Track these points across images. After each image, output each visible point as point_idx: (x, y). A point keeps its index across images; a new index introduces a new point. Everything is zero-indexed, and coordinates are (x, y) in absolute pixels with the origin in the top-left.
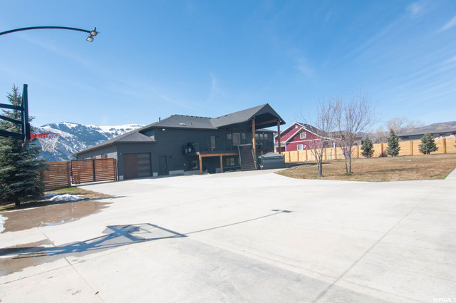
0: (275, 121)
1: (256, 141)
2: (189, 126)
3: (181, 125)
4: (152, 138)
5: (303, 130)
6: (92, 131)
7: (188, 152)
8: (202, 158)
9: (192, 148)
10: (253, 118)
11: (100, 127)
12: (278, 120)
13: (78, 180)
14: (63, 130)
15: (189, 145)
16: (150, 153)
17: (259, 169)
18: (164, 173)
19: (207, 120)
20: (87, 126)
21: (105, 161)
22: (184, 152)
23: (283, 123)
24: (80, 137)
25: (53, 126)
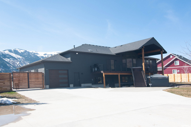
0: (159, 50)
1: (145, 65)
2: (95, 51)
3: (89, 50)
4: (69, 59)
5: (176, 59)
6: (33, 55)
7: (95, 71)
8: (105, 75)
9: (98, 68)
10: (142, 47)
11: (38, 53)
12: (162, 50)
13: (18, 87)
14: (16, 54)
15: (95, 66)
16: (68, 70)
17: (148, 86)
18: (78, 85)
19: (107, 48)
20: (30, 52)
21: (36, 74)
22: (92, 70)
23: (165, 52)
24: (26, 58)
25: (10, 51)
